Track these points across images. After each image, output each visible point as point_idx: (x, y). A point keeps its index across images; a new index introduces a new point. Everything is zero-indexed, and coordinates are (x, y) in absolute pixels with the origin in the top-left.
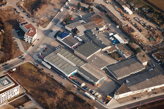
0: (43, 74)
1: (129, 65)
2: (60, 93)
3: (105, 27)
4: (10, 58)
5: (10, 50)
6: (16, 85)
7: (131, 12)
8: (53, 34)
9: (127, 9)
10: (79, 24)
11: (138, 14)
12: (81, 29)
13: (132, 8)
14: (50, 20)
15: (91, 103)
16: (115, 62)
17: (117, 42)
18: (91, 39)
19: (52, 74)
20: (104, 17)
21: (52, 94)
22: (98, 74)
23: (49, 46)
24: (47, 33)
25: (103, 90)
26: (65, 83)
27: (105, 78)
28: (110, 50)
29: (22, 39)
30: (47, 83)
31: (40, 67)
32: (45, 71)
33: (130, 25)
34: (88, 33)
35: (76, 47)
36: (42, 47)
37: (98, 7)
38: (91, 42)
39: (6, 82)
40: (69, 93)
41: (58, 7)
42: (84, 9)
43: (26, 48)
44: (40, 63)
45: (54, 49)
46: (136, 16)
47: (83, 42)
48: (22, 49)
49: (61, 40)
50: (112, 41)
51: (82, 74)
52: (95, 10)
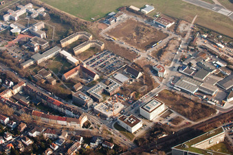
0: (176, 94)
1: (231, 79)
2: (192, 105)
3: (208, 59)
4: (153, 88)
5: (151, 83)
6: (162, 104)
7: (223, 46)
8: (176, 69)
9: (220, 45)
10: (191, 60)
11: (228, 46)
12: (194, 62)
13: (222, 44)
14: (172, 60)
15: (213, 107)
16: (222, 79)
17: (219, 66)
18: (202, 68)
19: (182, 94)
20: (206, 52)
21: (185, 106)
22: (212, 88)
23: (175, 77)
24: (172, 69)
25: (218, 98)
26: (192, 98)
27: (218, 90)
28: (216, 72)
29: (157, 76)
30: (180, 100)
31: (173, 91)
32: (177, 92)
33: (225, 55)
34: (199, 64)
35: (193, 75)
36: (171, 78)
37: (201, 47)
38: (202, 70)
39: (155, 103)
40: (196, 104)
41: (174, 51)
42: (192, 50)
43: (161, 81)
44: (173, 88)
45: (179, 78)
46: (227, 48)
47: (197, 70)
48: (158, 82)
49: (182, 72)
50: (216, 67)
51: (202, 90)
52: (199, 49)
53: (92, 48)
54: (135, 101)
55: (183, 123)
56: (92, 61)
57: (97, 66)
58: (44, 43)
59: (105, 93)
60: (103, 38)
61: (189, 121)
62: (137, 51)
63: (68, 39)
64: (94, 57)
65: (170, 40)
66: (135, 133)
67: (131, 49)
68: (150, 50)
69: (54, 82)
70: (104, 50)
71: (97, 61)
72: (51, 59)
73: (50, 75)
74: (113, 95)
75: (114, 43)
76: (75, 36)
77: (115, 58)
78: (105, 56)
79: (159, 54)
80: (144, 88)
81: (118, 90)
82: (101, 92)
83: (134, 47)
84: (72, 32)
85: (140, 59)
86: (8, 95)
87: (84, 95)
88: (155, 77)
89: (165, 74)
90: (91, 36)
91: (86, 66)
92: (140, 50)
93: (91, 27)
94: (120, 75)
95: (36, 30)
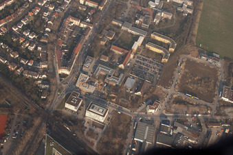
3: (193, 141)
8: (165, 119)
10: (182, 127)
12: (179, 130)
18: (175, 138)
19: (131, 131)
20: (203, 137)
23: (153, 121)
24: (162, 115)
26: (129, 141)
30: (122, 132)
31: (132, 123)
32: (131, 127)
34: (179, 135)
36: (149, 118)
39: (101, 110)
43: (141, 111)
44: (135, 121)
45: (151, 124)
47: (170, 136)
48: (139, 110)
52: (205, 131)
53: (161, 54)
54: (105, 99)
55: (91, 140)
56: (144, 60)
57: (138, 64)
58: (146, 23)
59: (105, 77)
60: (179, 58)
61: (95, 144)
62: (173, 85)
64: (150, 59)
65: (206, 105)
66: (66, 108)
67: (174, 81)
68: (182, 95)
69: (103, 43)
70: (163, 63)
71: (146, 62)
72: (132, 34)
73: (111, 39)
74: (105, 83)
75: (176, 67)
76: (167, 39)
77: (156, 73)
78: (155, 66)
79: (179, 101)
80: (125, 102)
81: (114, 85)
82: (103, 73)
83: (179, 82)
84: (171, 35)
85: (164, 89)
86: (76, 23)
87: (91, 63)
88: (144, 106)
89: (150, 111)
90: (173, 50)
91: (134, 57)
92: (177, 87)
93: (188, 47)
94: (134, 81)
95: (159, 14)
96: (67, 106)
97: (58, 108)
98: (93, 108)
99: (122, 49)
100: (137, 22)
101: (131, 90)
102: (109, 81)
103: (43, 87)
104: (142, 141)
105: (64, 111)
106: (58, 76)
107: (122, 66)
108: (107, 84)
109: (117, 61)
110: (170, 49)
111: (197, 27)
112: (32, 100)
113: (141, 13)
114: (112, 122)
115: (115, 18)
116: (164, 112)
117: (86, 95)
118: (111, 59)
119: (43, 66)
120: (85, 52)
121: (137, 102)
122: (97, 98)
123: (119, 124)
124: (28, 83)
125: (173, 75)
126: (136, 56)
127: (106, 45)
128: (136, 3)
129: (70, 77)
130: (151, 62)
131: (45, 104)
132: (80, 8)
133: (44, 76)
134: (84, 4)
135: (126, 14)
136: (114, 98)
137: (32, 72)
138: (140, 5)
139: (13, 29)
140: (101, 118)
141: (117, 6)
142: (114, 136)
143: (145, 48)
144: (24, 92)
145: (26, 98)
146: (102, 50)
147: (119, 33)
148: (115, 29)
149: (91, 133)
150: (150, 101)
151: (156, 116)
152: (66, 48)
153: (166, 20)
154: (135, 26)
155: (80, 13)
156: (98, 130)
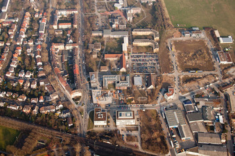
3: (218, 109)
4: (148, 102)
6: (134, 118)
8: (184, 100)
10: (203, 100)
12: (202, 103)
14: (190, 91)
15: (169, 148)
16: (206, 131)
17: (218, 121)
18: (202, 112)
19: (163, 122)
20: (224, 102)
23: (175, 105)
24: (180, 98)
25: (184, 144)
26: (165, 131)
27: (191, 138)
28: (210, 123)
29: (164, 94)
30: (155, 126)
31: (160, 115)
32: (161, 118)
34: (204, 108)
36: (172, 104)
39: (129, 114)
41: (201, 85)
42: (215, 93)
43: (161, 101)
44: (161, 112)
45: (176, 108)
47: (197, 112)
48: (159, 101)
49: (185, 105)
50: (216, 119)
53: (149, 46)
54: (126, 104)
55: (134, 143)
56: (138, 56)
57: (135, 62)
58: (123, 24)
59: (114, 85)
60: (167, 44)
61: (139, 146)
62: (175, 68)
63: (140, 31)
64: (143, 54)
65: (211, 74)
66: (96, 126)
67: (174, 64)
68: (187, 73)
69: (95, 56)
70: (156, 53)
71: (141, 58)
72: (115, 39)
73: (100, 50)
74: (117, 90)
75: (168, 52)
76: (148, 31)
77: (154, 64)
78: (151, 58)
79: (187, 80)
80: (143, 99)
81: (126, 88)
82: (111, 82)
83: (178, 63)
84: (149, 27)
85: (170, 75)
86: (61, 47)
87: (96, 77)
88: (161, 96)
89: (169, 98)
90: (158, 38)
91: (129, 58)
92: (179, 68)
93: (169, 31)
94: (140, 78)
95: (129, 12)
96: (96, 123)
97: (88, 128)
98: (121, 115)
99: (115, 55)
100: (114, 26)
101: (142, 87)
102: (120, 87)
103: (65, 116)
104: (177, 126)
105: (95, 129)
106: (72, 101)
107: (123, 70)
108: (120, 90)
109: (116, 67)
110: (155, 39)
111: (166, 11)
112: (62, 131)
113: (113, 18)
114: (142, 121)
115: (93, 30)
116: (180, 94)
117: (106, 107)
118: (110, 67)
119: (55, 98)
120: (84, 71)
121: (153, 95)
122: (118, 106)
123: (150, 120)
124: (50, 118)
125: (169, 60)
126: (130, 56)
127: (98, 57)
128: (103, 10)
129: (84, 97)
130: (145, 56)
131: (76, 130)
132: (57, 33)
133: (61, 106)
134: (58, 29)
135: (100, 24)
136: (132, 100)
137: (48, 107)
138: (108, 11)
139: (7, 75)
140: (132, 121)
141: (89, 18)
142: (151, 132)
143: (133, 46)
144: (50, 128)
145: (56, 132)
146: (97, 62)
147: (104, 42)
148: (98, 39)
149: (130, 138)
150: (164, 89)
151: (176, 100)
152: (65, 73)
153: (137, 15)
154: (114, 30)
155: (59, 37)
156: (134, 133)
